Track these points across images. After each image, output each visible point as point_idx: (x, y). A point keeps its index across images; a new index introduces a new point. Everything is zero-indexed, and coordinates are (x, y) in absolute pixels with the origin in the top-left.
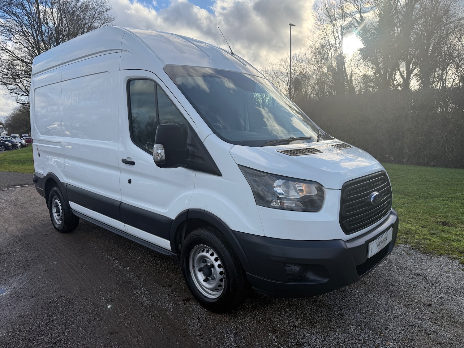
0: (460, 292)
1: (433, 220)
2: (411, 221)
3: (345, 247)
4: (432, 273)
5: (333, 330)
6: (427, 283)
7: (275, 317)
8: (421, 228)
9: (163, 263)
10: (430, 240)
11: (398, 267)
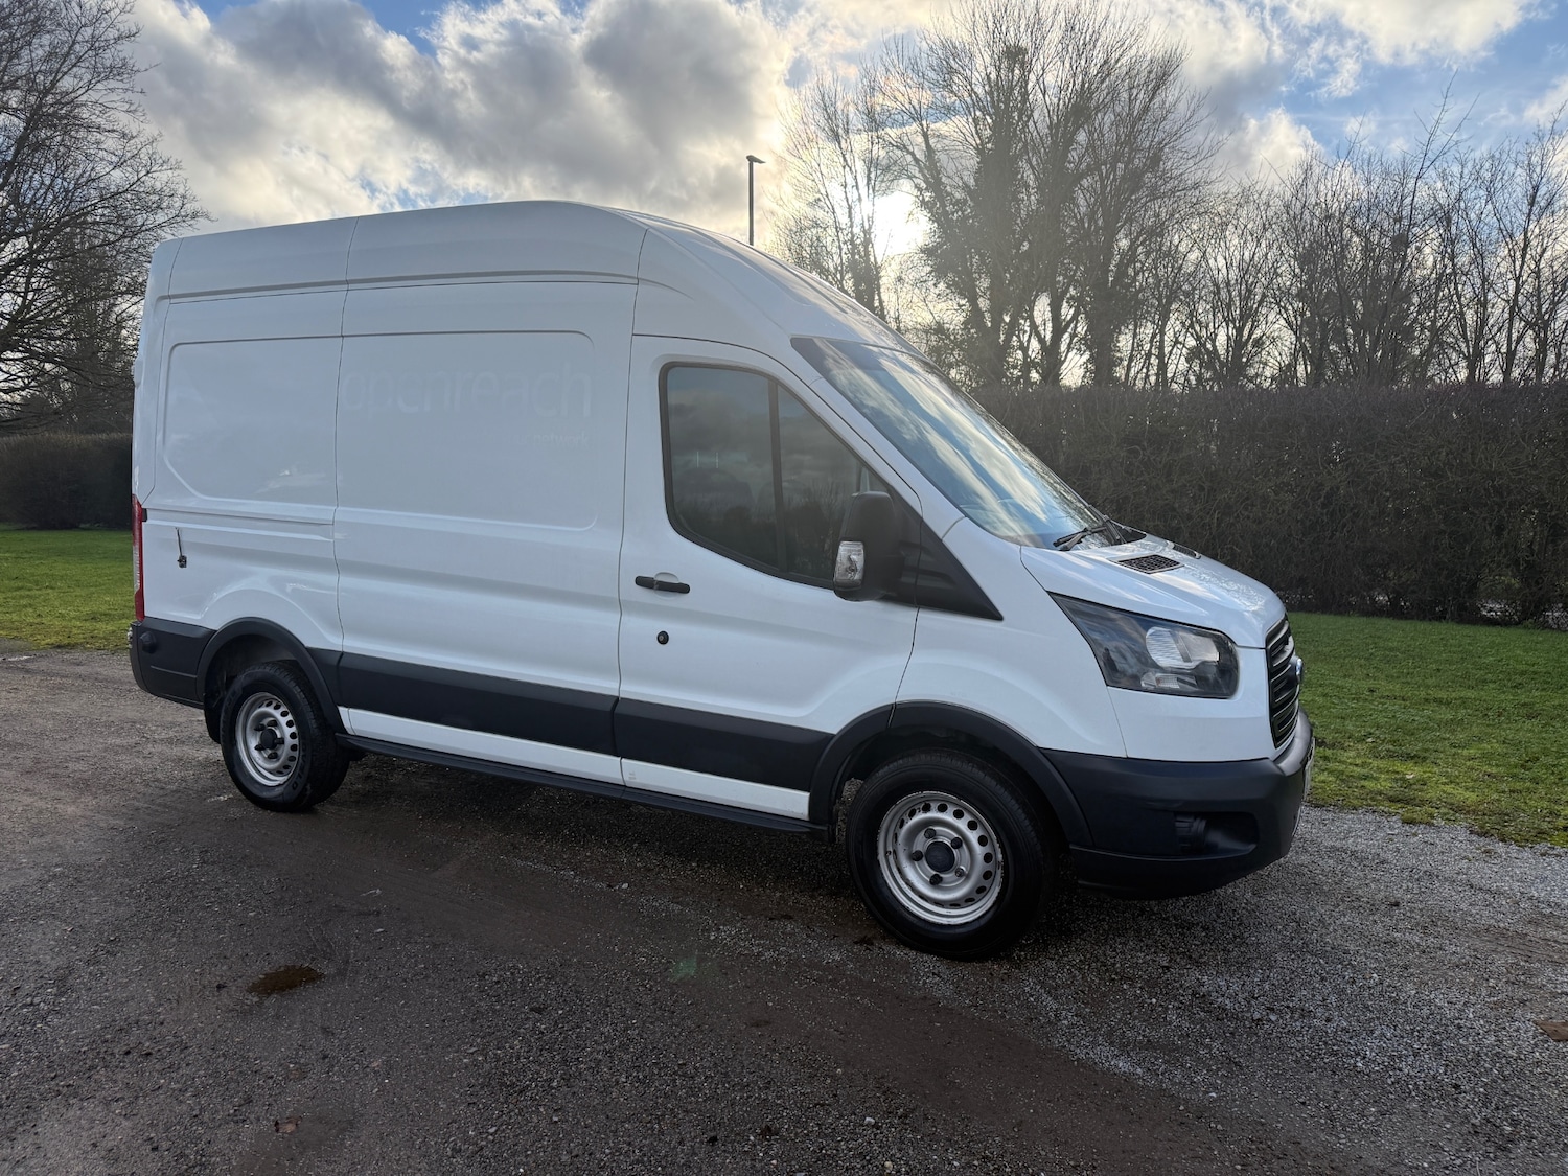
3: (1278, 772)
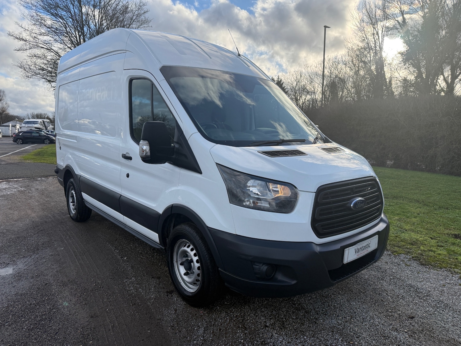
0: (450, 307)
1: (446, 232)
2: (421, 232)
3: (315, 250)
4: (426, 286)
5: (303, 333)
6: (417, 296)
7: (249, 315)
8: (430, 239)
9: (159, 256)
10: (434, 252)
11: (391, 277)
